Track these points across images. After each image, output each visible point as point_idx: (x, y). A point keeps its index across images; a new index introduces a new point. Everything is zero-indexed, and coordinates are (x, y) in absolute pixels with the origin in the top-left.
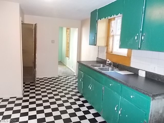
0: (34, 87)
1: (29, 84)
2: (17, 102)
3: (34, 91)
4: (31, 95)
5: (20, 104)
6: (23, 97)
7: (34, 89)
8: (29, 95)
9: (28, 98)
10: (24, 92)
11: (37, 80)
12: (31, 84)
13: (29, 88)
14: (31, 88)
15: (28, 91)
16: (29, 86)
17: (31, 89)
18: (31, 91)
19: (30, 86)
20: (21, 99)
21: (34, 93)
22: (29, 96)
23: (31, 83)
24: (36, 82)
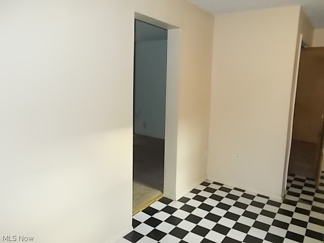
0: (313, 190)
1: (303, 181)
2: (268, 208)
3: (310, 198)
4: (300, 205)
5: (271, 215)
6: (281, 202)
7: (312, 194)
8: (296, 202)
9: (291, 208)
10: (288, 194)
11: (321, 176)
12: (307, 182)
13: (300, 187)
14: (305, 189)
15: (297, 195)
16: (301, 184)
17: (304, 193)
18: (303, 196)
19: (305, 186)
20: (277, 204)
21: (310, 202)
22: (295, 205)
23: (308, 179)
24: (320, 179)
